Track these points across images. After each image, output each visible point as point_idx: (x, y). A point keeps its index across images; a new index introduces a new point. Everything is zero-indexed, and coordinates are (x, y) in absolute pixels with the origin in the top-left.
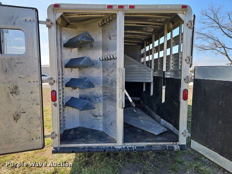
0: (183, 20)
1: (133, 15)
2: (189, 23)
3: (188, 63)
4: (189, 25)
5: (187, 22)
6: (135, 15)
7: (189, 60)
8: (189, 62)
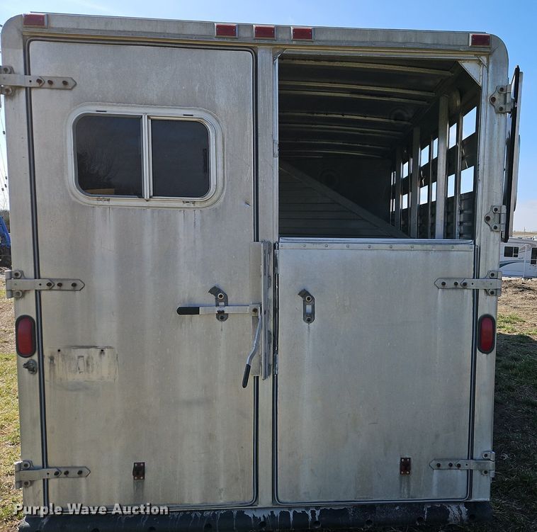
0: (480, 84)
1: (327, 64)
2: (497, 96)
3: (496, 228)
4: (499, 103)
5: (490, 92)
6: (331, 64)
7: (497, 220)
8: (498, 226)
